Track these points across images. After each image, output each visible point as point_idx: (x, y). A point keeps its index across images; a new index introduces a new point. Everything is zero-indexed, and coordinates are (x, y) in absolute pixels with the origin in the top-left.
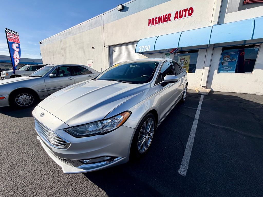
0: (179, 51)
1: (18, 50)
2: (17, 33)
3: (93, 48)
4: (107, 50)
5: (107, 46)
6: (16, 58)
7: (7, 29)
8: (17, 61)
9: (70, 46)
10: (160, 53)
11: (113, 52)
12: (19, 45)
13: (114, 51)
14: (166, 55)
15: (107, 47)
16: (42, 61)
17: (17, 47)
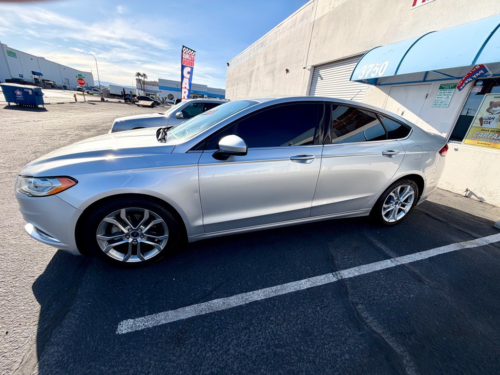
0: (494, 75)
1: (188, 76)
2: (194, 51)
3: (287, 71)
4: (308, 74)
5: (310, 67)
6: (185, 88)
7: (184, 47)
8: (185, 92)
9: (258, 68)
10: (424, 81)
11: (319, 79)
12: (192, 69)
13: (320, 76)
14: (441, 88)
15: (309, 70)
16: (225, 92)
17: (189, 73)
